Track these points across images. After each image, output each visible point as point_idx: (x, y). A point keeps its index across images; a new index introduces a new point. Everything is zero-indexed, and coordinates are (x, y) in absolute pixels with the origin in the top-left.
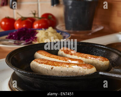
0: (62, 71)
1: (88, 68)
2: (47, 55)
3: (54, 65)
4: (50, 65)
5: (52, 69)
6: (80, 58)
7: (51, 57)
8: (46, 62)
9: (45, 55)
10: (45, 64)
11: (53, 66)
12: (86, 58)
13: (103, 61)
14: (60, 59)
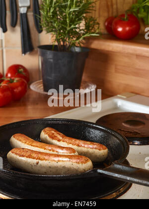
0: (50, 167)
1: (82, 163)
2: (27, 143)
3: (40, 159)
4: (34, 158)
5: (37, 163)
6: (70, 146)
7: (34, 146)
8: (28, 154)
9: (25, 143)
10: (27, 157)
11: (37, 161)
12: (78, 146)
13: (100, 150)
14: (45, 149)
